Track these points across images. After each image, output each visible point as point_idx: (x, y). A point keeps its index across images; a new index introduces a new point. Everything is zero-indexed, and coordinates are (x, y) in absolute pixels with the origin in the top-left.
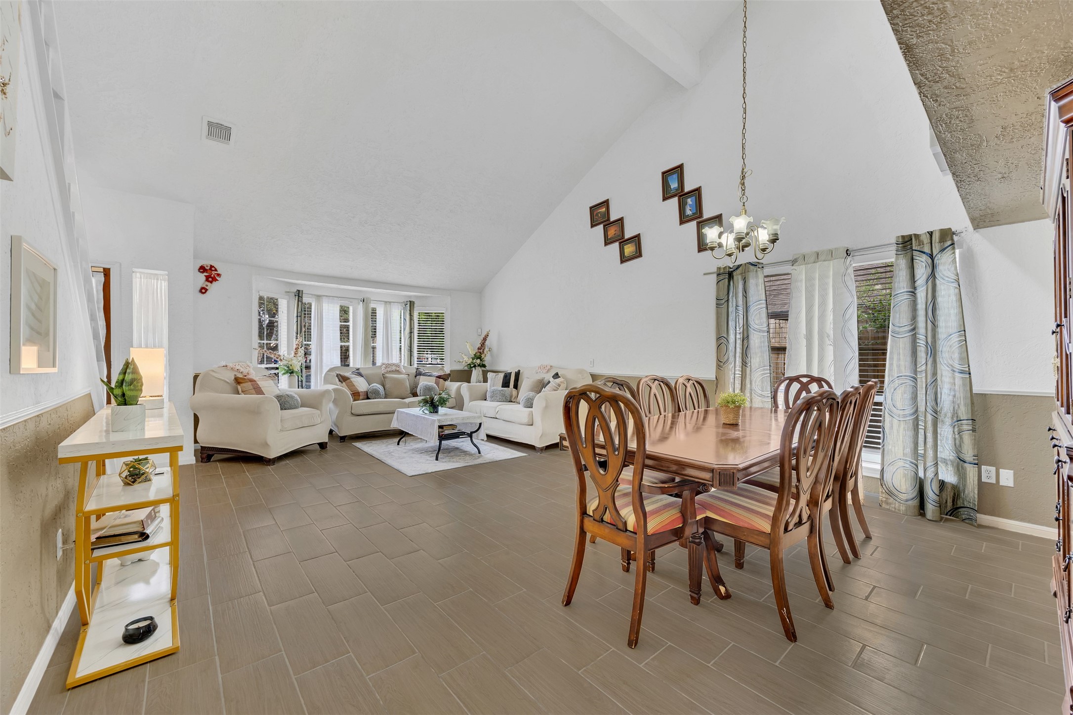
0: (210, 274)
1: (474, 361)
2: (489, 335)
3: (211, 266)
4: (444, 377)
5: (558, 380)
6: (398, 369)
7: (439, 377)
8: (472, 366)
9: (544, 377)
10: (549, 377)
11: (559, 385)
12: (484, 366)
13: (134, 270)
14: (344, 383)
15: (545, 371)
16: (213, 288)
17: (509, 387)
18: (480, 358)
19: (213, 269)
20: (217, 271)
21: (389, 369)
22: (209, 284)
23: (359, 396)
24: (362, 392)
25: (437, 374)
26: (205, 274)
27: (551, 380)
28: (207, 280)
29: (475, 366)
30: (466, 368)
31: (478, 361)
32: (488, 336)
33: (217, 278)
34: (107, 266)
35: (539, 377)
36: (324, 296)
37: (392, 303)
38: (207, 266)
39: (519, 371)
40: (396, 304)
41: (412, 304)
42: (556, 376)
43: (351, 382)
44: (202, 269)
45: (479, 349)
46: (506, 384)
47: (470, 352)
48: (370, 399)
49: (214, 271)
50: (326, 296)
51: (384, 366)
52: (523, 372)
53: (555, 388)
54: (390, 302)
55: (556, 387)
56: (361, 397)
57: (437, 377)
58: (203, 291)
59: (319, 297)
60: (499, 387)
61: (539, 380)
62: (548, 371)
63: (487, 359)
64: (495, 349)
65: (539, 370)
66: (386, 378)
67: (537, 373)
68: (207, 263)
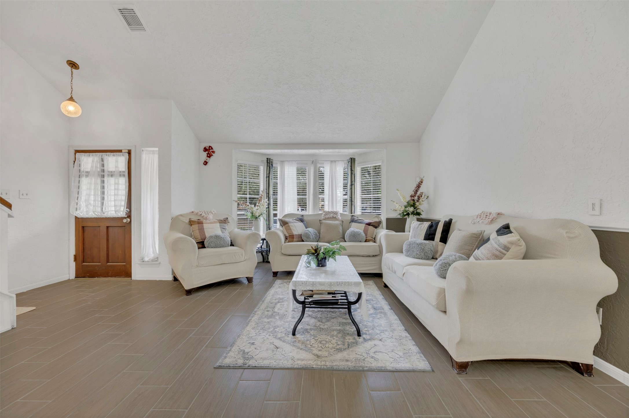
0: (209, 151)
1: (407, 209)
2: (424, 182)
3: (210, 147)
4: (374, 224)
5: (505, 239)
6: (335, 216)
7: (369, 224)
8: (405, 214)
9: (483, 229)
10: (491, 230)
11: (507, 249)
12: (419, 214)
13: (143, 149)
14: (284, 227)
15: (487, 221)
16: (211, 161)
17: (433, 240)
18: (413, 205)
19: (210, 148)
20: (213, 149)
21: (327, 216)
22: (208, 158)
23: (293, 238)
24: (296, 235)
25: (367, 221)
26: (207, 152)
27: (494, 236)
28: (208, 156)
29: (408, 214)
30: (399, 217)
31: (411, 209)
32: (422, 182)
33: (213, 154)
34: (129, 148)
35: (475, 229)
36: (286, 161)
37: (337, 162)
38: (207, 147)
39: (450, 221)
40: (340, 162)
41: (352, 161)
42: (506, 229)
43: (289, 226)
44: (205, 150)
45: (411, 196)
46: (430, 236)
47: (402, 200)
48: (303, 241)
49: (211, 149)
50: (287, 161)
51: (324, 213)
52: (455, 222)
53: (497, 253)
54: (335, 161)
55: (500, 252)
56: (295, 239)
57: (367, 224)
58: (205, 163)
59: (282, 162)
60: (420, 239)
61: (474, 234)
62: (492, 221)
63: (423, 206)
64: (431, 196)
65: (478, 219)
66: (322, 224)
67: (474, 223)
68: (207, 145)
